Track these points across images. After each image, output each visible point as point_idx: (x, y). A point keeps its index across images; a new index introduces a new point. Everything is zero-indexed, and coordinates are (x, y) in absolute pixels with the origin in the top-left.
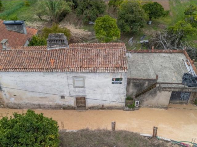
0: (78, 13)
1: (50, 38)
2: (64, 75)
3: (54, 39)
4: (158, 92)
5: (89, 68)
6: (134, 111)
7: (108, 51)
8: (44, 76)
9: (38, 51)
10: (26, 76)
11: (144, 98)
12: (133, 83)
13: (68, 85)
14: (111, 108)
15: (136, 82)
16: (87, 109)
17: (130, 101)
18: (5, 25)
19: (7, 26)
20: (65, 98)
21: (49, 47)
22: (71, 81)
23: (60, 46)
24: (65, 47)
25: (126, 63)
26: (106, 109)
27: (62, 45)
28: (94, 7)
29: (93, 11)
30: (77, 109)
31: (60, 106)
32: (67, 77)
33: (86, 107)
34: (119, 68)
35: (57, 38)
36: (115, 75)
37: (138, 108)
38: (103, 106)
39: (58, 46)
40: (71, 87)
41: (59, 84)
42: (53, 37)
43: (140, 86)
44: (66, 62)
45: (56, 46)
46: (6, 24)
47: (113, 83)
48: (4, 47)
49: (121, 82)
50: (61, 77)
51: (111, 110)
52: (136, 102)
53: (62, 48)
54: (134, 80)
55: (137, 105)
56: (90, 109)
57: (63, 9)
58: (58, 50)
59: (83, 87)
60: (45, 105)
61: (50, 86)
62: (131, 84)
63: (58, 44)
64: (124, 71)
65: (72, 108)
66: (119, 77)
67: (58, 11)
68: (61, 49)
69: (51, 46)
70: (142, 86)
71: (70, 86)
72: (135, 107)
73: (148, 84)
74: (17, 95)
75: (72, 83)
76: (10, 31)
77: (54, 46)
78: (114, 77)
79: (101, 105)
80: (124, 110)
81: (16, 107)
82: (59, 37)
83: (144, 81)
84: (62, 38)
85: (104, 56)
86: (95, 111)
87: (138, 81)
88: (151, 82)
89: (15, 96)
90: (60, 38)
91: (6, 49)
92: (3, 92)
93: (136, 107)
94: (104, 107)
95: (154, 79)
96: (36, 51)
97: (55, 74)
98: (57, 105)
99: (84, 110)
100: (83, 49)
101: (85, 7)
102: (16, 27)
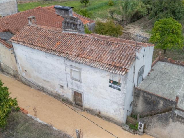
0: (150, 16)
1: (66, 20)
2: (62, 60)
3: (69, 22)
4: (171, 120)
5: (86, 59)
6: (134, 134)
7: (119, 46)
8: (46, 57)
9: (53, 32)
10: (33, 52)
11: (151, 123)
12: (144, 97)
13: (66, 74)
14: (108, 119)
15: (148, 98)
16: (84, 111)
17: (133, 120)
18: (55, 9)
19: (57, 10)
20: (63, 88)
21: (64, 29)
22: (68, 70)
23: (73, 31)
24: (77, 32)
25: (130, 64)
26: (103, 118)
27: (75, 30)
28: (169, 11)
29: (166, 15)
30: (75, 106)
31: (59, 95)
32: (65, 64)
33: (83, 107)
34: (117, 68)
35: (72, 21)
36: (113, 76)
37: (140, 133)
38: (100, 112)
39: (71, 30)
40: (69, 77)
41: (58, 70)
42: (69, 19)
43: (152, 104)
44: (69, 47)
45: (69, 30)
46: (57, 9)
47: (110, 86)
48: (30, 23)
49: (120, 88)
50: (60, 63)
51: (108, 122)
52: (139, 123)
53: (75, 33)
54: (145, 94)
55: (140, 128)
56: (86, 110)
57: (136, 10)
58: (70, 35)
59: (80, 81)
60: (48, 90)
61: (51, 70)
62: (141, 98)
63: (71, 28)
64: (121, 73)
65: (70, 102)
66: (117, 80)
67: (131, 11)
68: (73, 34)
69: (65, 29)
70: (155, 106)
71: (68, 75)
72: (137, 130)
73: (164, 105)
74: (27, 71)
75: (69, 73)
76: (58, 15)
77: (67, 30)
78: (111, 79)
79: (98, 111)
80: (123, 129)
81: (27, 83)
82: (73, 20)
83: (158, 99)
84: (76, 22)
85: (111, 50)
86: (91, 115)
87: (150, 97)
88: (168, 103)
89: (26, 72)
90: (74, 22)
91: (30, 24)
92: (18, 64)
93: (139, 131)
94: (101, 115)
95: (172, 101)
96: (52, 31)
97: (56, 58)
98: (56, 94)
99: (80, 110)
100: (93, 39)
101: (160, 10)
102: (63, 12)
